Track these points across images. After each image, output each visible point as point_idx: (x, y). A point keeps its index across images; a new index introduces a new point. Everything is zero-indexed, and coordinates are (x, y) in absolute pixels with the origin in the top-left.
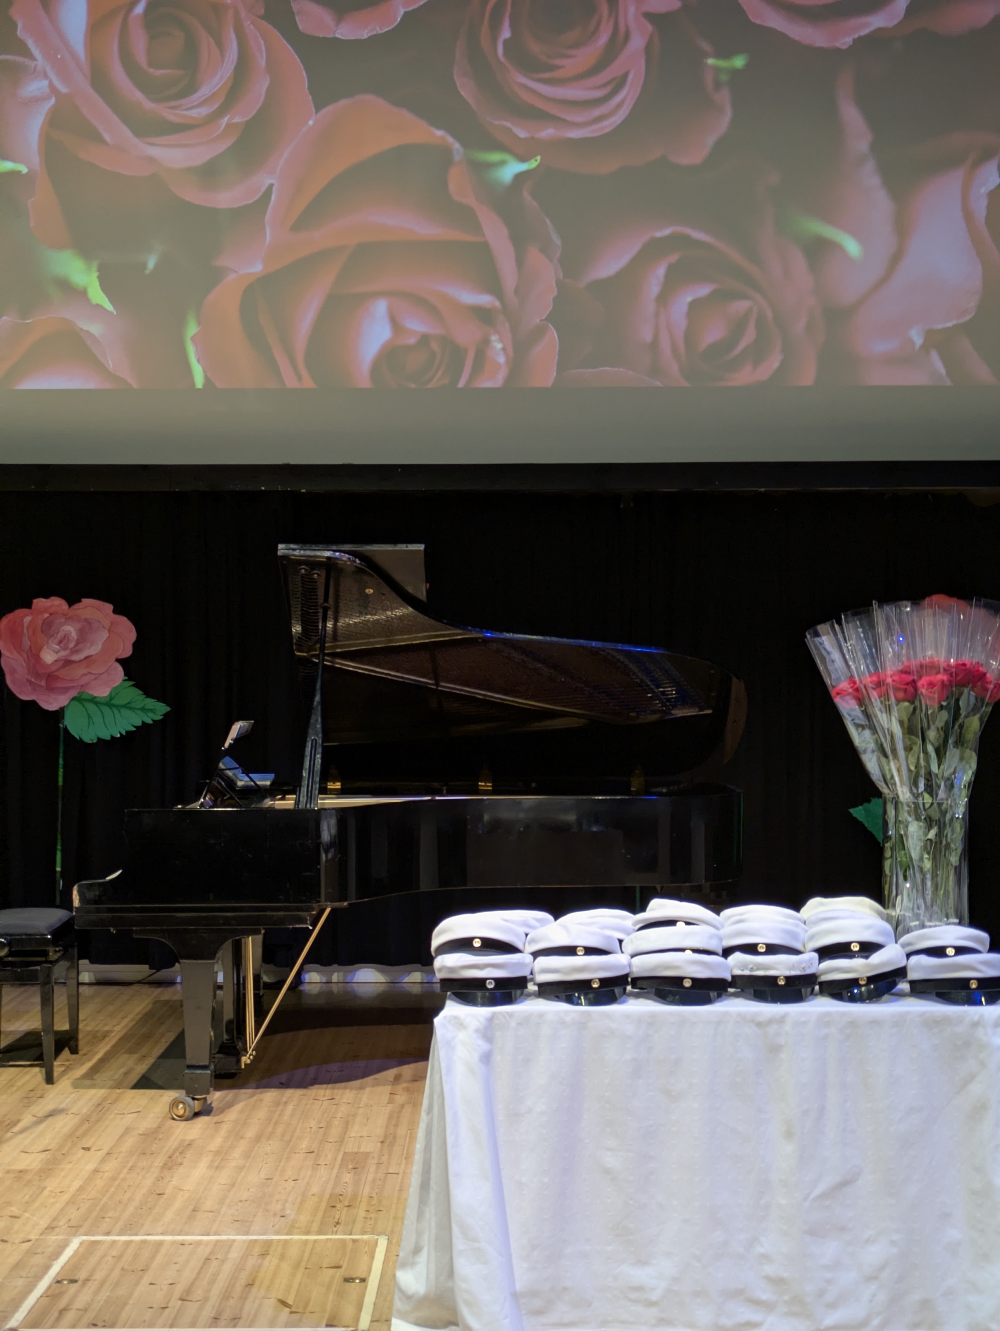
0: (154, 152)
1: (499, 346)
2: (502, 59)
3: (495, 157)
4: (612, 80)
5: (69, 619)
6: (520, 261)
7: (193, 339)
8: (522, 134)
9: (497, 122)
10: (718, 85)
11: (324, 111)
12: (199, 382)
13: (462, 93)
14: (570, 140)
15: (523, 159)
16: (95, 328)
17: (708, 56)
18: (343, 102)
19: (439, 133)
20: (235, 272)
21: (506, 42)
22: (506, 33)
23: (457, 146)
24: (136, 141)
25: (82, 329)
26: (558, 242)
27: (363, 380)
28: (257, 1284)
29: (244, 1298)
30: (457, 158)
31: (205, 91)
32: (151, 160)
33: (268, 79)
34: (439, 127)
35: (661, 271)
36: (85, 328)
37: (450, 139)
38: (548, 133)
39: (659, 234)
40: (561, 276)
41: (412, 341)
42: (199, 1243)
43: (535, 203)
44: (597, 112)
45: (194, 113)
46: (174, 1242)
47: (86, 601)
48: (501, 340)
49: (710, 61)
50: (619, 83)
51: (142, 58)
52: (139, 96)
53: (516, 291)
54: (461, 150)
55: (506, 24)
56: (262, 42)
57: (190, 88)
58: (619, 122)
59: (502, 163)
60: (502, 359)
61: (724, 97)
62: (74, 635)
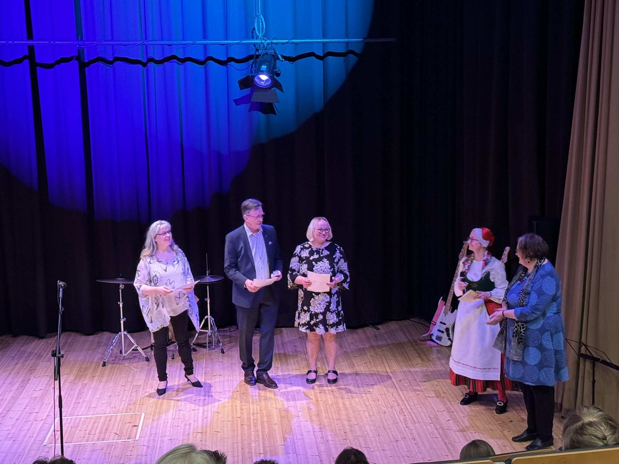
28: (109, 429)
29: (105, 433)
42: (91, 418)
46: (84, 417)
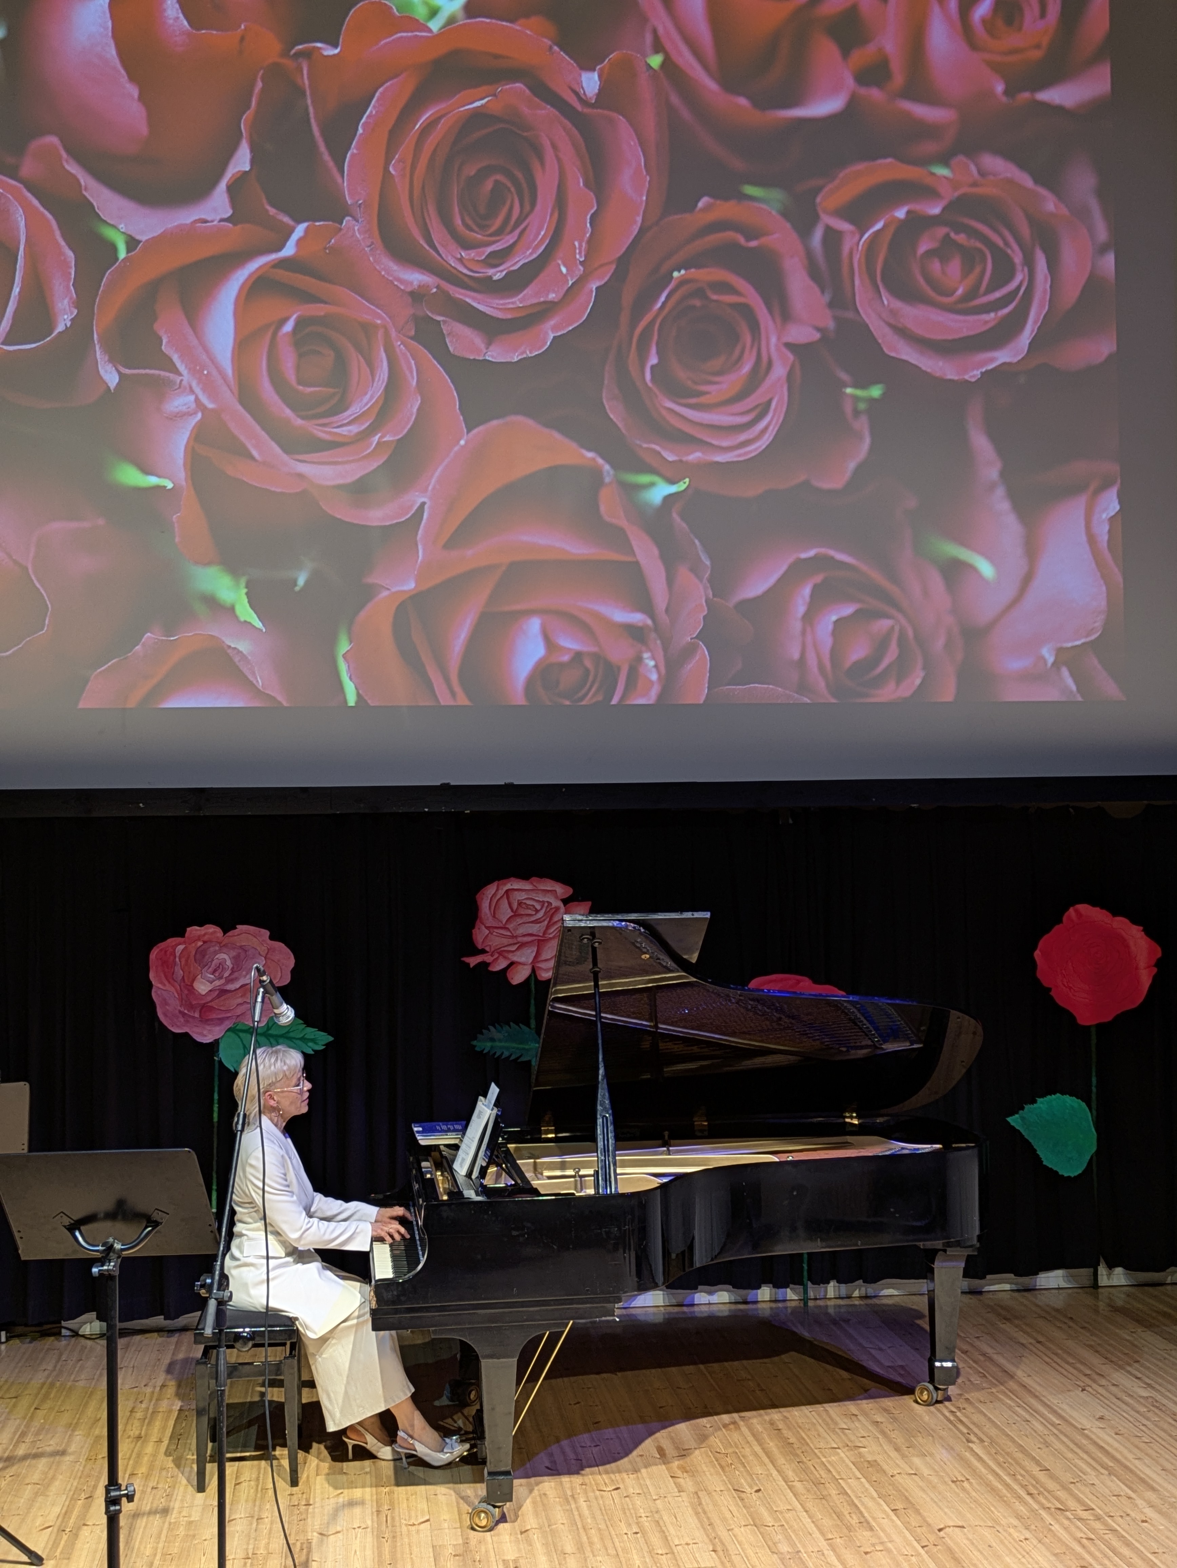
0: (303, 468)
1: (652, 663)
2: (650, 384)
3: (644, 479)
4: (757, 406)
5: (223, 946)
6: (670, 581)
7: (344, 656)
8: (671, 458)
9: (645, 445)
10: (856, 413)
11: (475, 431)
12: (352, 700)
13: (612, 416)
14: (717, 463)
15: (672, 482)
16: (243, 646)
17: (846, 386)
18: (495, 423)
19: (590, 455)
20: (388, 589)
21: (652, 367)
22: (653, 360)
23: (607, 467)
24: (285, 457)
25: (229, 647)
26: (708, 563)
27: (519, 698)
30: (607, 480)
31: (355, 409)
32: (301, 476)
33: (419, 398)
34: (589, 450)
35: (807, 591)
36: (233, 646)
37: (600, 461)
38: (695, 456)
39: (803, 556)
40: (711, 596)
41: (566, 658)
43: (684, 525)
44: (743, 437)
45: (344, 431)
47: (240, 927)
48: (653, 658)
49: (849, 390)
50: (763, 411)
51: (291, 376)
52: (288, 412)
53: (667, 610)
54: (612, 472)
55: (654, 350)
56: (413, 362)
57: (341, 406)
58: (764, 447)
59: (652, 485)
60: (654, 677)
61: (862, 425)
62: (229, 963)
